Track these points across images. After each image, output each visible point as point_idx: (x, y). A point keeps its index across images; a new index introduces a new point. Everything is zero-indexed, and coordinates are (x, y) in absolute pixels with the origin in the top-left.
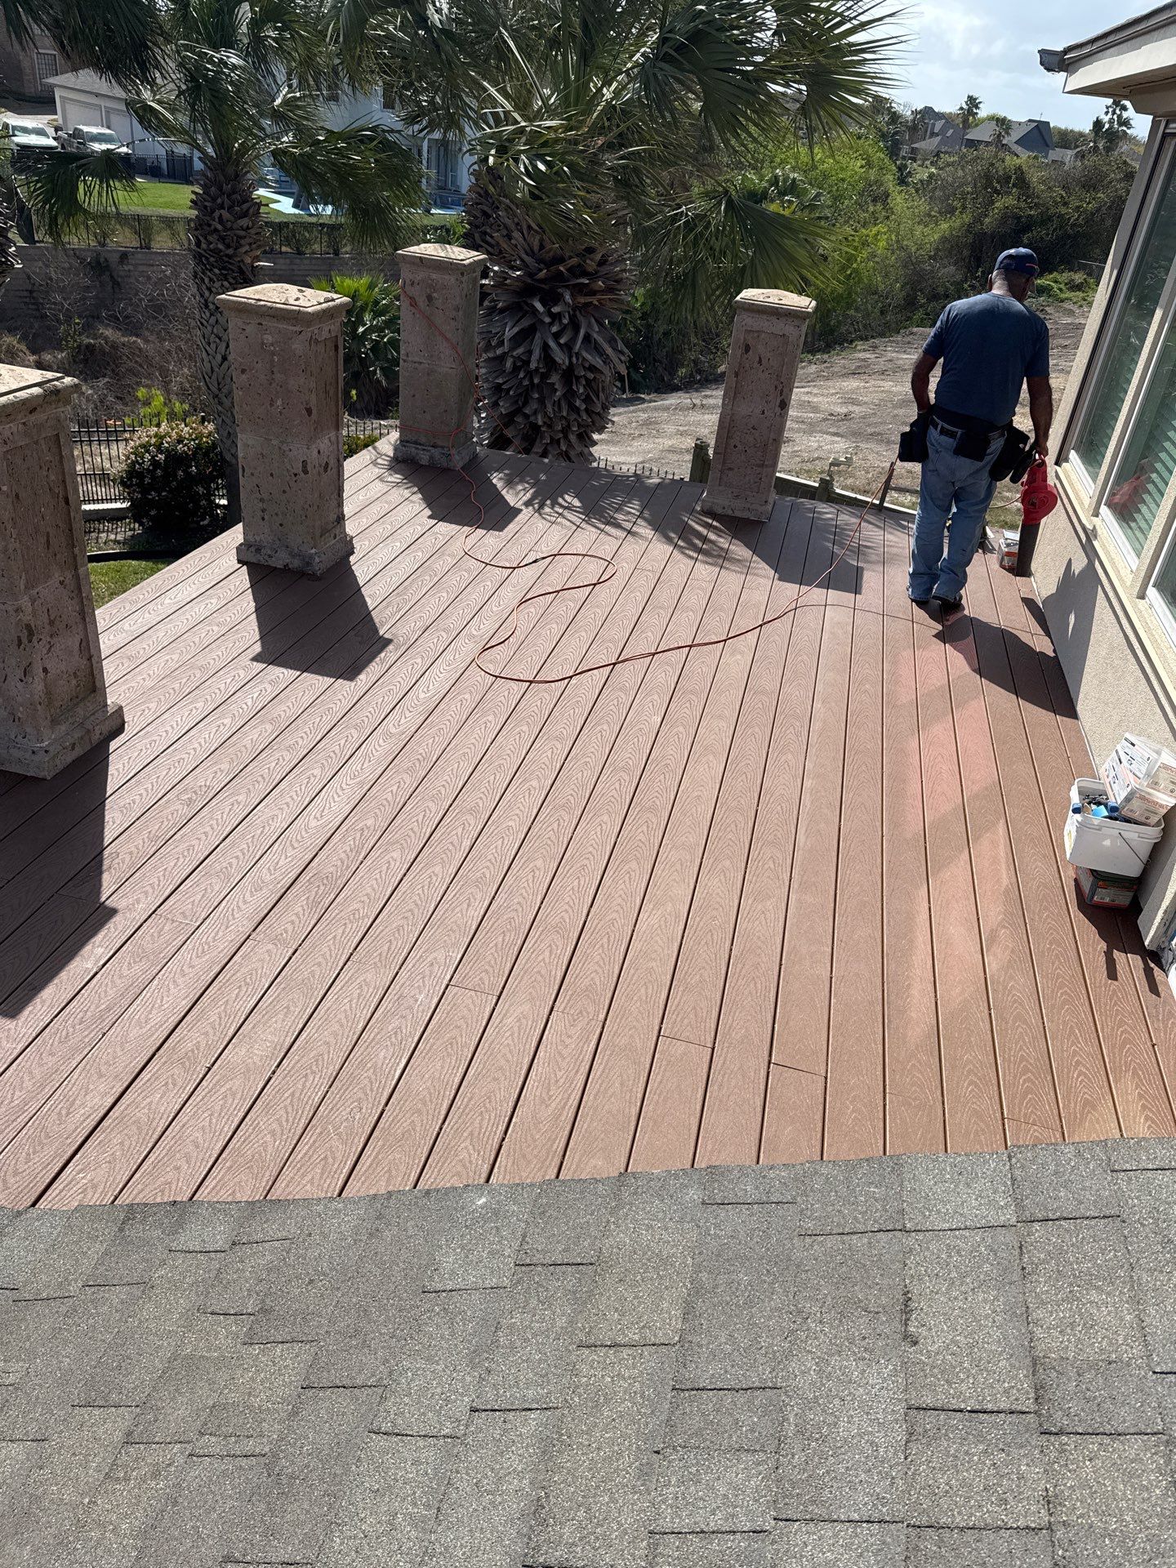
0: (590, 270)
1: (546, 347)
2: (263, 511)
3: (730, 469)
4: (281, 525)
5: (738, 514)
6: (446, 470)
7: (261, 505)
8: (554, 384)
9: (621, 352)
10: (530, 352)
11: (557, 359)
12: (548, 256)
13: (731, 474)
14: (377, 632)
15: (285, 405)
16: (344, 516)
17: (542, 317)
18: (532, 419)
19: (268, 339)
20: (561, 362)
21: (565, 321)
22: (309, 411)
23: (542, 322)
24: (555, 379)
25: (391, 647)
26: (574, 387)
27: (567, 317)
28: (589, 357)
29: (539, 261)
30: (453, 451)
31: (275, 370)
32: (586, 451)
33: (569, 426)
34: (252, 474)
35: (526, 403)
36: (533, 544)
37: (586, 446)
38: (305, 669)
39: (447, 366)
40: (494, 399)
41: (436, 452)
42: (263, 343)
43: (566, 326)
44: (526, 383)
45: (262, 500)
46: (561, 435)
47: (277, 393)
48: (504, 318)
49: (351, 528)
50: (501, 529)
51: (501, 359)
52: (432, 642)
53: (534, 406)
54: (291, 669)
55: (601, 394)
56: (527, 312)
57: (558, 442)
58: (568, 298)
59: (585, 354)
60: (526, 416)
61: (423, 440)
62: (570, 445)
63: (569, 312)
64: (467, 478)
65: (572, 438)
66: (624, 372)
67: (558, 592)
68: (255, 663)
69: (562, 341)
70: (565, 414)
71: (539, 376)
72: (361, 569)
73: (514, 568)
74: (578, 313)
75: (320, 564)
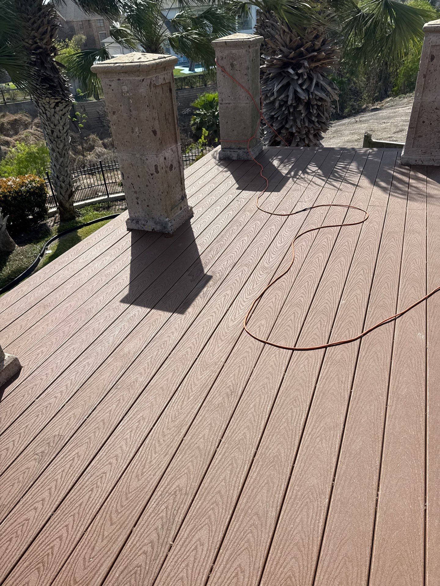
0: (317, 48)
1: (296, 92)
2: (137, 198)
3: (420, 136)
4: (148, 206)
5: (426, 163)
6: (246, 161)
7: (135, 195)
8: (300, 111)
9: (335, 89)
10: (288, 96)
11: (302, 97)
12: (294, 45)
13: (420, 139)
14: (203, 271)
15: (141, 131)
16: (186, 196)
17: (293, 77)
18: (290, 130)
19: (125, 88)
20: (304, 98)
21: (305, 77)
22: (155, 132)
23: (293, 79)
24: (301, 108)
25: (211, 283)
26: (311, 111)
27: (306, 74)
28: (318, 94)
29: (290, 48)
30: (250, 150)
31: (131, 108)
32: (318, 142)
33: (309, 131)
34: (128, 177)
35: (287, 122)
36: (299, 197)
37: (318, 140)
38: (153, 307)
39: (244, 103)
40: (270, 123)
41: (241, 152)
42: (122, 92)
43: (306, 79)
44: (286, 112)
45: (135, 192)
46: (305, 136)
47: (135, 123)
48: (273, 82)
49: (191, 202)
50: (279, 191)
51: (273, 102)
52: (238, 275)
53: (291, 123)
54: (144, 306)
55: (325, 113)
56: (285, 76)
57: (304, 140)
58: (306, 64)
59: (316, 93)
60: (287, 129)
61: (233, 146)
62: (310, 140)
63: (307, 72)
64: (258, 164)
65: (311, 137)
66: (337, 98)
67: (319, 228)
68: (122, 304)
69: (304, 88)
70: (307, 125)
71: (293, 107)
72: (196, 227)
73: (289, 215)
74: (311, 72)
75: (172, 226)
